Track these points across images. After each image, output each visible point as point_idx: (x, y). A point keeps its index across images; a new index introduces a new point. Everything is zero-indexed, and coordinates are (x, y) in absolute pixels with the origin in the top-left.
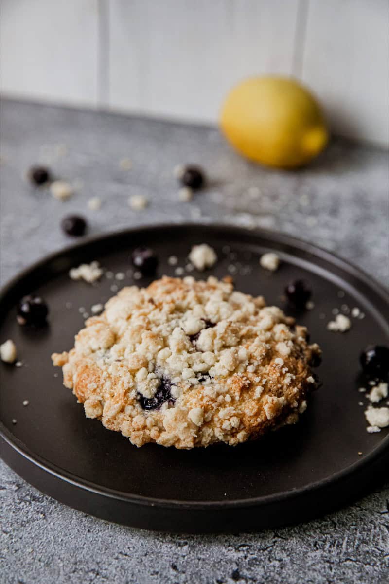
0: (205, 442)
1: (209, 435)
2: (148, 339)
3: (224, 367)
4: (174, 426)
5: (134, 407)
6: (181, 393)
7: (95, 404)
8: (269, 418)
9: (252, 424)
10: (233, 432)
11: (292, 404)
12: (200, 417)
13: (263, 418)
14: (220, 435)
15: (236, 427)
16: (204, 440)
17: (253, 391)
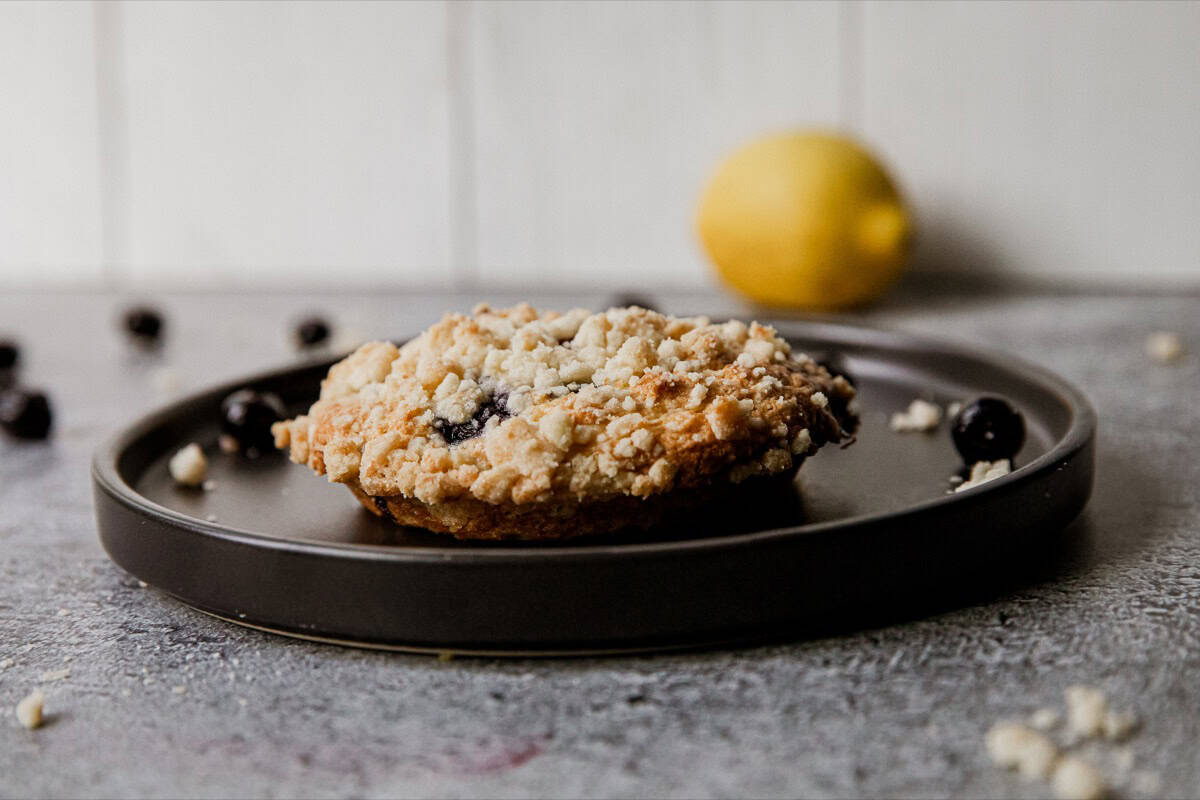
0: (578, 484)
1: (587, 472)
2: (467, 335)
3: (624, 365)
4: (508, 448)
5: (428, 440)
6: (527, 404)
7: (346, 445)
8: (718, 436)
9: (680, 445)
10: (639, 463)
11: (775, 427)
12: (564, 427)
13: (706, 437)
14: (610, 466)
15: (643, 448)
16: (575, 480)
17: (687, 396)
